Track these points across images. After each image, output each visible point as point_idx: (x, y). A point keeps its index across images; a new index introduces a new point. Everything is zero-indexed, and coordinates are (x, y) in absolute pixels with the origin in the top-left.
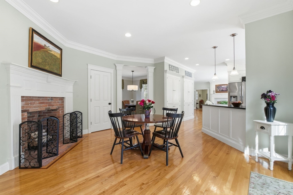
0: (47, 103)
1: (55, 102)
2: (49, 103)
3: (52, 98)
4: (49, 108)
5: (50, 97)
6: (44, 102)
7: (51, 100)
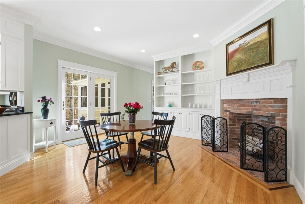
0: (248, 106)
1: (265, 106)
2: (252, 106)
3: (257, 100)
4: (252, 113)
5: (253, 99)
6: (245, 105)
7: (255, 103)
